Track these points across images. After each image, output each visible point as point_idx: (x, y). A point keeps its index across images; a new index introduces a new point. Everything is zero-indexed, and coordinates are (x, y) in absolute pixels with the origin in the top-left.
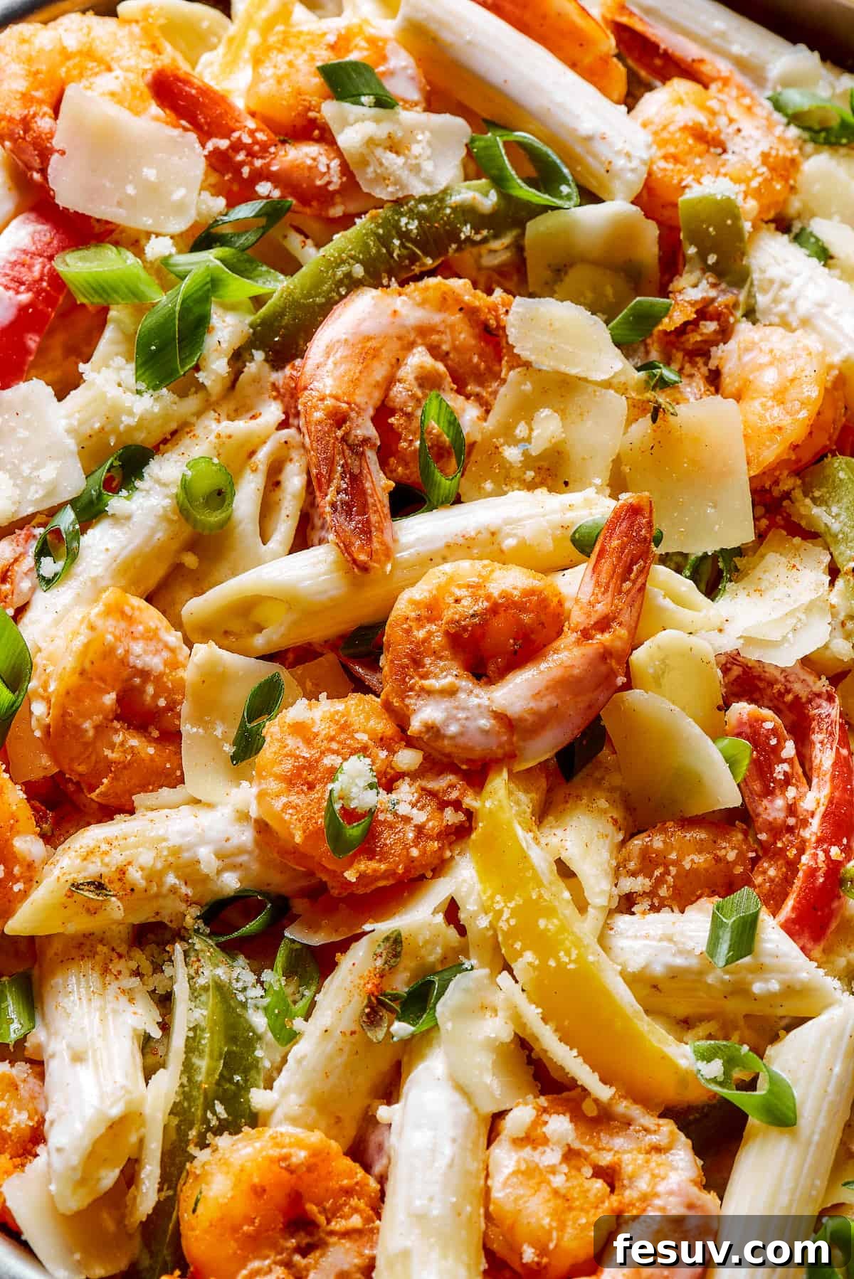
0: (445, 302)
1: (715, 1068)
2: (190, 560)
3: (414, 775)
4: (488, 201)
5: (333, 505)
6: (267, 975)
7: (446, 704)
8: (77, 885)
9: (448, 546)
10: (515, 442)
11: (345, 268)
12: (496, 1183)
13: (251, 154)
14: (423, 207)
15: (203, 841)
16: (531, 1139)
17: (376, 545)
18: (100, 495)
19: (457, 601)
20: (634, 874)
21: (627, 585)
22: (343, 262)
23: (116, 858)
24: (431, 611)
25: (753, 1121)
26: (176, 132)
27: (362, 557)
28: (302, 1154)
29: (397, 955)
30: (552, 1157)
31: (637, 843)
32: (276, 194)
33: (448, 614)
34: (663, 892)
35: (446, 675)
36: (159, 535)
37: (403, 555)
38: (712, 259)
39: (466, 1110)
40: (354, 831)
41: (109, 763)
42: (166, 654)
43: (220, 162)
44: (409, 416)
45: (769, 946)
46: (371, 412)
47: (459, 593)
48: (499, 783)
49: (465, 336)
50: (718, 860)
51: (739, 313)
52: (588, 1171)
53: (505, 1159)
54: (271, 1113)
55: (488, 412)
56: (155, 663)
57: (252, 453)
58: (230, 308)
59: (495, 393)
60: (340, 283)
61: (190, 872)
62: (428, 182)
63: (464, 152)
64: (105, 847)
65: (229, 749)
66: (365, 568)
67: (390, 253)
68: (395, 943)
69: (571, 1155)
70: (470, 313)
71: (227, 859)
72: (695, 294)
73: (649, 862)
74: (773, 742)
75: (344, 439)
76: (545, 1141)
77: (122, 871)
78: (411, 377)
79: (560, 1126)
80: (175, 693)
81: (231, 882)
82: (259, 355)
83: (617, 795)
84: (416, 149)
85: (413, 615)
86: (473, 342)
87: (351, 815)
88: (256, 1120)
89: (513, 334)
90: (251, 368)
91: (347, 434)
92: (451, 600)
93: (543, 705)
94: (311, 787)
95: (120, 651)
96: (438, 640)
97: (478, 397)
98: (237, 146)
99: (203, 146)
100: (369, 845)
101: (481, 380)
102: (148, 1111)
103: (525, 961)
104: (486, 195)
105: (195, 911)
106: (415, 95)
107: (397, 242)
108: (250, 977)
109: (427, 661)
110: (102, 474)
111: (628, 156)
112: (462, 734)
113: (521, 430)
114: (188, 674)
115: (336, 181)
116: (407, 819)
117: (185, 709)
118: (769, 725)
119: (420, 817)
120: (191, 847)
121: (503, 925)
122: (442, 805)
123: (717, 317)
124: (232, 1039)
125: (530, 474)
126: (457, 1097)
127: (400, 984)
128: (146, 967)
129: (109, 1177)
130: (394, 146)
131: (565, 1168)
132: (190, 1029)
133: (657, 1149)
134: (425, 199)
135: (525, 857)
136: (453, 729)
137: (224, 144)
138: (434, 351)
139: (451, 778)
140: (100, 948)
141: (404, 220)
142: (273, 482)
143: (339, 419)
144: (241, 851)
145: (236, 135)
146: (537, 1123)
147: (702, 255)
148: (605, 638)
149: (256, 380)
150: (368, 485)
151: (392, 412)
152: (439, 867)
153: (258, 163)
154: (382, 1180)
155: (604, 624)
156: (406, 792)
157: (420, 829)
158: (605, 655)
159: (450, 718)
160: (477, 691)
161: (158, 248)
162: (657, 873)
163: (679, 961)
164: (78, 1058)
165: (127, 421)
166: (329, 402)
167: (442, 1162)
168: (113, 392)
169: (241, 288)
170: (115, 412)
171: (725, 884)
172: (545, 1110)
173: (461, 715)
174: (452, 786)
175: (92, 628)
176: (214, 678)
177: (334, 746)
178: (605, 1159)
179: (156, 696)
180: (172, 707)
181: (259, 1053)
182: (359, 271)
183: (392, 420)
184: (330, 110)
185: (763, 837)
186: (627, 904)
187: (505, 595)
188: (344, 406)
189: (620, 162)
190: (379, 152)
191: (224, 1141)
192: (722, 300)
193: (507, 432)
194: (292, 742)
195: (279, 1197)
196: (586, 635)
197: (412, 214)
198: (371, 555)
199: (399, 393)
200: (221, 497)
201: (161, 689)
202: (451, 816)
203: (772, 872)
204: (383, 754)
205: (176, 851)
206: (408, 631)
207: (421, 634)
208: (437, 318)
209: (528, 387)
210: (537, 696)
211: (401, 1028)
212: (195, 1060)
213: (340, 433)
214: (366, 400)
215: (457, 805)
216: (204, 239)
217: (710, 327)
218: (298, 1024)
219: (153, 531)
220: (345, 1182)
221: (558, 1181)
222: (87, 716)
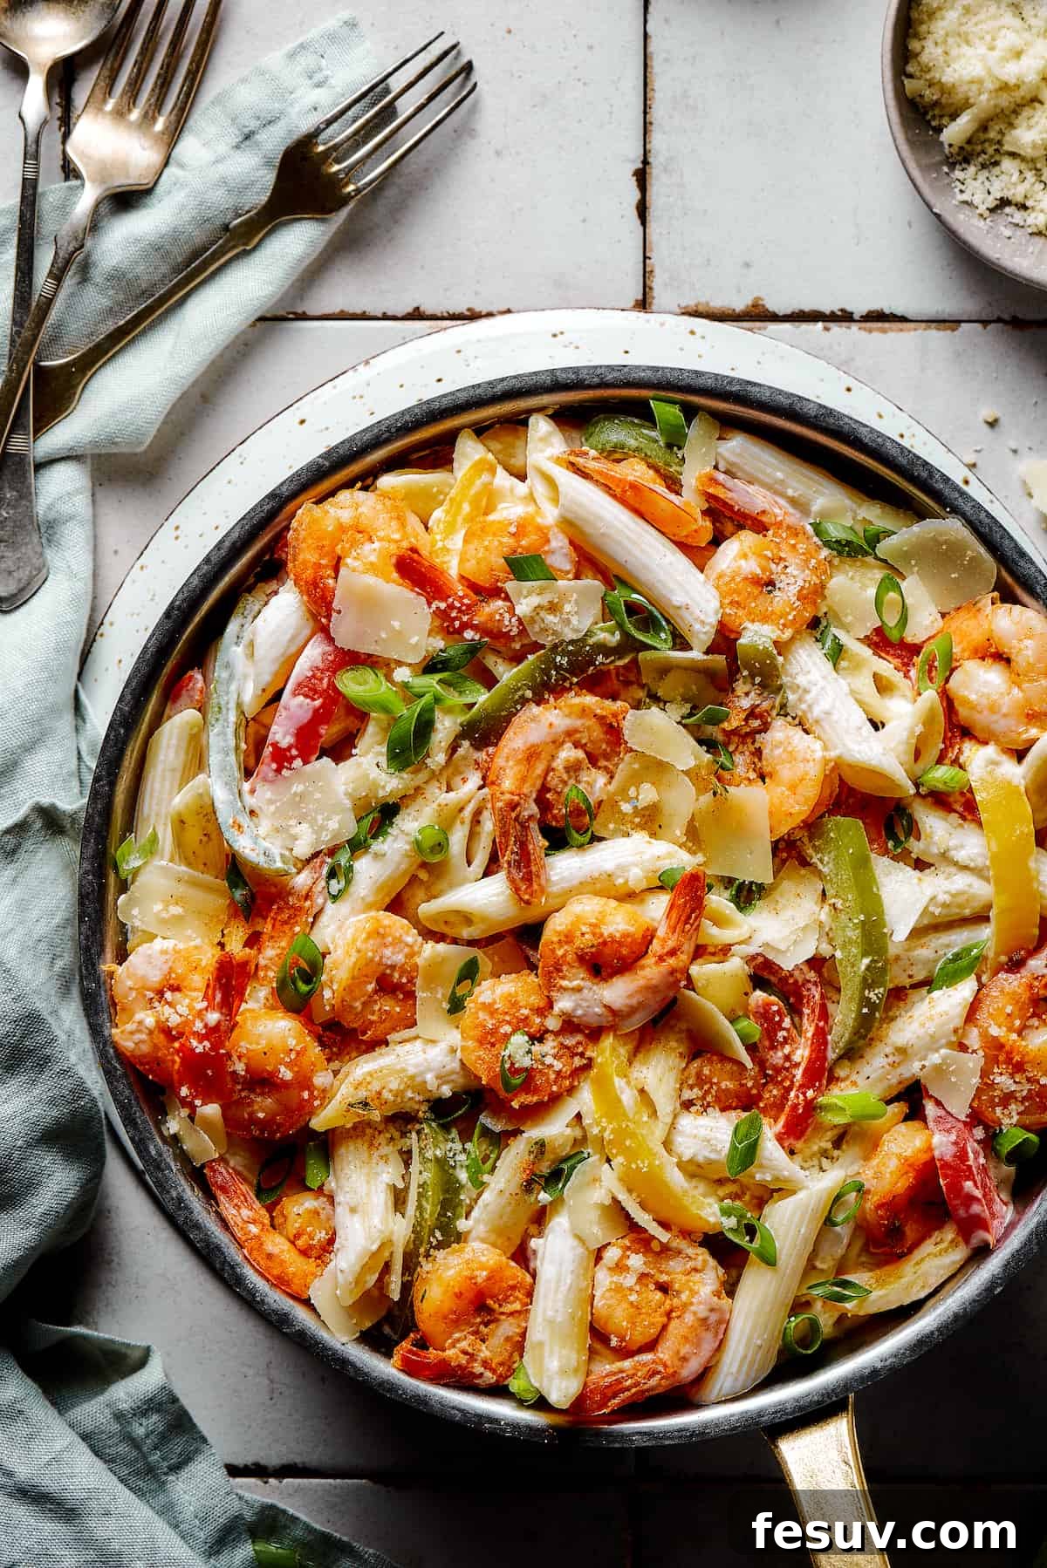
0: (584, 712)
1: (731, 1222)
2: (423, 875)
3: (557, 1034)
4: (614, 639)
5: (509, 863)
6: (468, 1146)
7: (576, 996)
8: (351, 1105)
9: (581, 883)
10: (628, 800)
11: (520, 693)
12: (598, 1293)
13: (460, 611)
14: (570, 648)
15: (429, 1070)
16: (620, 1267)
17: (535, 887)
18: (366, 840)
19: (583, 934)
20: (691, 1088)
21: (688, 926)
22: (519, 689)
23: (376, 1086)
24: (568, 938)
25: (752, 1256)
26: (412, 595)
27: (526, 897)
28: (485, 1273)
29: (543, 1153)
30: (630, 1280)
31: (696, 1064)
32: (477, 637)
33: (578, 943)
34: (709, 1099)
35: (576, 978)
36: (403, 866)
37: (554, 889)
38: (758, 680)
39: (580, 1250)
40: (517, 1081)
41: (372, 1022)
42: (407, 950)
43: (442, 615)
44: (559, 793)
45: (767, 1153)
46: (534, 796)
47: (584, 929)
48: (608, 1041)
49: (598, 733)
50: (742, 1085)
51: (774, 713)
52: (652, 1287)
53: (604, 1278)
54: (469, 1232)
55: (612, 777)
56: (399, 958)
57: (461, 809)
58: (449, 711)
59: (616, 765)
60: (517, 702)
61: (421, 1087)
62: (577, 631)
63: (599, 605)
64: (369, 1079)
65: (446, 1006)
66: (528, 903)
67: (550, 679)
68: (541, 1146)
69: (643, 1277)
70: (601, 719)
71: (442, 1078)
72: (746, 703)
73: (701, 1080)
74: (777, 1019)
75: (516, 819)
76: (627, 1268)
77: (379, 1093)
78: (560, 768)
79: (636, 1261)
80: (411, 973)
81: (446, 1091)
82: (466, 744)
83: (683, 1035)
84: (567, 608)
85: (555, 939)
86: (602, 736)
87: (515, 1071)
88: (460, 1238)
89: (627, 734)
90: (461, 751)
91: (518, 816)
92: (578, 933)
93: (634, 1002)
94: (493, 1045)
95: (377, 959)
96: (569, 958)
97: (606, 768)
98: (451, 607)
99: (429, 604)
100: (528, 1084)
101: (607, 757)
102: (394, 1238)
103: (618, 1161)
104: (613, 634)
105: (424, 1107)
106: (568, 567)
107: (554, 673)
108: (458, 1146)
109: (565, 968)
110: (367, 822)
111: (703, 623)
112: (584, 1015)
113: (632, 792)
114: (419, 961)
115: (515, 631)
116: (550, 1066)
117: (418, 981)
118: (775, 1008)
119: (558, 1065)
120: (422, 1073)
121: (606, 1135)
122: (574, 1055)
123: (760, 716)
124: (446, 1191)
125: (637, 820)
126: (576, 1243)
127: (545, 1168)
128: (397, 1135)
129: (372, 1279)
130: (553, 608)
131: (637, 1288)
132: (420, 1186)
133: (696, 1270)
134: (572, 642)
135: (619, 1101)
136: (579, 1012)
137: (443, 606)
138: (577, 745)
139: (579, 1037)
140: (369, 1131)
141: (558, 659)
142: (476, 820)
143: (513, 806)
144: (453, 1072)
145: (450, 600)
146: (625, 1257)
147: (752, 676)
148: (672, 961)
149: (464, 758)
150: (531, 847)
151: (549, 790)
152: (571, 1090)
153: (465, 618)
154: (534, 1276)
155: (673, 953)
156: (550, 1046)
157: (558, 1073)
158: (672, 972)
159: (578, 1006)
160: (595, 988)
161: (402, 674)
162: (706, 1087)
163: (713, 1156)
164: (353, 1210)
165: (381, 794)
166: (508, 797)
167: (564, 1289)
168: (375, 773)
169: (454, 699)
170: (375, 786)
171: (746, 1102)
172: (628, 1248)
173: (585, 1004)
174: (579, 1043)
175: (359, 951)
176: (437, 964)
177: (508, 1018)
178: (664, 1278)
179: (401, 977)
180: (411, 981)
181: (462, 1197)
182: (529, 694)
183: (548, 796)
184: (510, 586)
185: (770, 1072)
186: (687, 1105)
187: (611, 936)
188: (516, 798)
189: (697, 626)
190: (543, 614)
191: (440, 1254)
192: (765, 705)
193: (623, 791)
194: (482, 1015)
195: (470, 1295)
196: (661, 959)
197: (565, 653)
198: (531, 895)
199: (553, 781)
200: (441, 846)
201: (403, 972)
202: (578, 1062)
203: (775, 1092)
204: (538, 1020)
205: (412, 1078)
206: (553, 951)
207: (560, 953)
208: (578, 723)
209: (636, 766)
210: (630, 996)
211: (544, 1197)
212: (424, 1203)
213: (513, 815)
214: (530, 789)
215: (582, 1055)
216: (431, 666)
217: (756, 723)
218: (486, 1178)
219: (399, 864)
220: (511, 1283)
221: (633, 1298)
222: (355, 999)
